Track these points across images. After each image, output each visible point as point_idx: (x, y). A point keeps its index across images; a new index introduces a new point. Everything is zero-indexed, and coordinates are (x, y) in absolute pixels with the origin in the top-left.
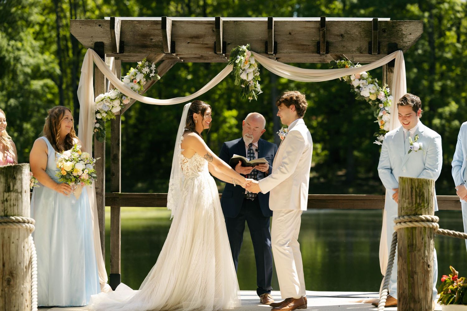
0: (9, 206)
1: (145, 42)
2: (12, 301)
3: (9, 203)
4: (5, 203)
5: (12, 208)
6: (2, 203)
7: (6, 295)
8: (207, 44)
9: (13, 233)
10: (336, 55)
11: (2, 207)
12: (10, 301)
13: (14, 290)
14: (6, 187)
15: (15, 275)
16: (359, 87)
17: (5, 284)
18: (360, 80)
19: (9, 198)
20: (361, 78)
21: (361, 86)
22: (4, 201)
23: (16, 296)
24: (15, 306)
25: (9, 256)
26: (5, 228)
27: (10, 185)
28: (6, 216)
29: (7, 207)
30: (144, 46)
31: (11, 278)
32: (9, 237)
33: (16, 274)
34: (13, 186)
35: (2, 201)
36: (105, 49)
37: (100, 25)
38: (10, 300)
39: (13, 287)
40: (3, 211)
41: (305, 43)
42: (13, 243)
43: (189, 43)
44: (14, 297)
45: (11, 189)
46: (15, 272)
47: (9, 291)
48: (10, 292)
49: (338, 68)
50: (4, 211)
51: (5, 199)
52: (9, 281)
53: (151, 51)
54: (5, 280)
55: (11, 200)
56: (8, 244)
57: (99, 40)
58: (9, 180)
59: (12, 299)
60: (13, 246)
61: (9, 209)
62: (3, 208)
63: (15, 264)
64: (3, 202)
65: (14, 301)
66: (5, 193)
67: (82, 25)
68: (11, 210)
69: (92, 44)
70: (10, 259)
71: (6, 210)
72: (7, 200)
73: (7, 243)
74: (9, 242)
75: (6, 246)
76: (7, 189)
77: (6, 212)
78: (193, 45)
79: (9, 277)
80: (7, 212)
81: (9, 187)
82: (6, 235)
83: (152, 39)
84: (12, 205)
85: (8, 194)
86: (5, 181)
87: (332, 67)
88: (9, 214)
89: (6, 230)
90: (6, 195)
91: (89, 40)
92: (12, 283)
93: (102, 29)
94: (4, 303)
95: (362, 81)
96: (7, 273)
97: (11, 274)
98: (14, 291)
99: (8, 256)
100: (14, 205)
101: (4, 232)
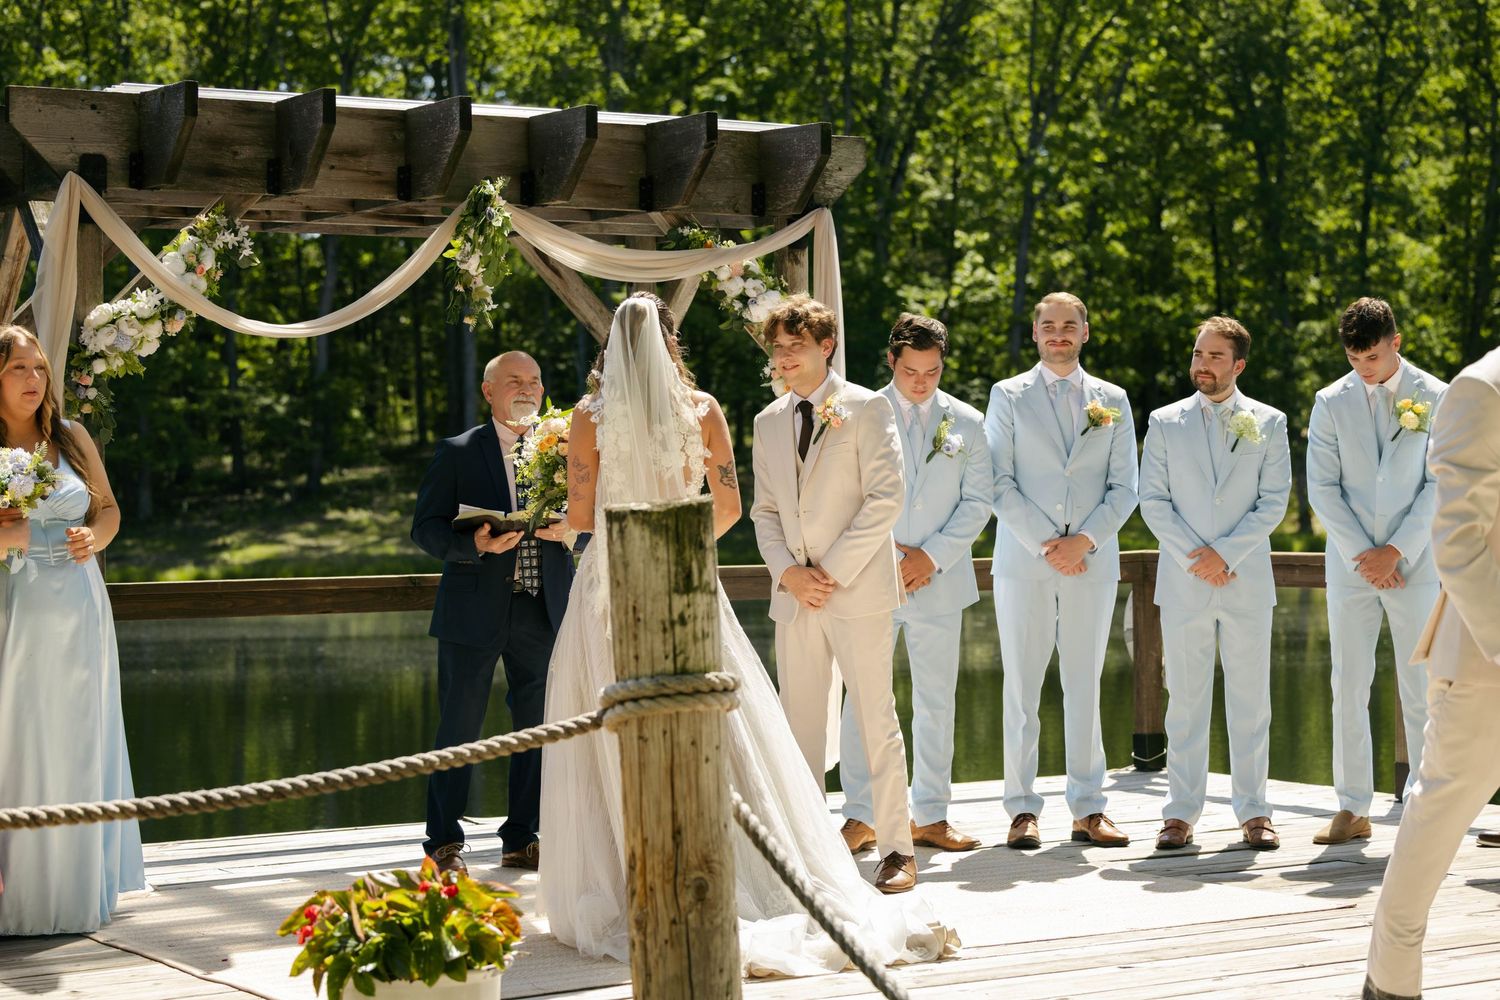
0: (690, 637)
1: (217, 161)
2: (713, 955)
3: (690, 626)
4: (678, 628)
5: (700, 644)
6: (665, 630)
7: (692, 936)
8: (378, 173)
9: (705, 729)
10: (676, 216)
11: (665, 642)
12: (707, 955)
13: (716, 916)
14: (680, 577)
15: (716, 866)
16: (744, 299)
17: (687, 898)
18: (745, 277)
19: (688, 613)
20: (747, 274)
21: (751, 293)
22: (672, 623)
23: (722, 935)
24: (721, 971)
25: (698, 806)
26: (678, 713)
27: (690, 568)
28: (682, 672)
29: (686, 644)
30: (215, 172)
31: (707, 877)
32: (693, 743)
33: (721, 864)
34: (701, 573)
35: (663, 623)
36: (109, 175)
37: (93, 107)
38: (708, 953)
39: (714, 906)
40: (671, 656)
41: (611, 181)
42: (707, 760)
43: (332, 167)
44: (718, 940)
45: (696, 583)
46: (716, 857)
47: (702, 923)
48: (707, 925)
49: (686, 248)
50: (675, 657)
51: (676, 616)
52: (701, 890)
53: (234, 185)
54: (688, 887)
55: (695, 618)
56: (693, 764)
57: (92, 150)
58: (687, 554)
59: (712, 949)
60: (707, 771)
61: (691, 650)
62: (670, 648)
63: (715, 831)
64: (667, 625)
65: (720, 955)
66: (676, 598)
67: (44, 103)
68: (696, 653)
69: (73, 159)
70: (700, 814)
71: (682, 652)
72: (683, 621)
73: (688, 764)
74: (697, 760)
75: (684, 772)
76: (681, 584)
77: (680, 659)
78: (344, 174)
79: (700, 874)
80: (687, 659)
81: (689, 576)
82: (683, 737)
83: (235, 153)
84: (700, 635)
85: (685, 599)
86: (672, 558)
87: (673, 245)
88: (690, 665)
89: (684, 720)
90: (679, 602)
91: (64, 147)
92: (709, 894)
93: (100, 119)
94: (685, 963)
95: (751, 283)
96: (694, 861)
97: (707, 863)
98: (718, 920)
99: (694, 806)
100: (705, 636)
101: (675, 726)
